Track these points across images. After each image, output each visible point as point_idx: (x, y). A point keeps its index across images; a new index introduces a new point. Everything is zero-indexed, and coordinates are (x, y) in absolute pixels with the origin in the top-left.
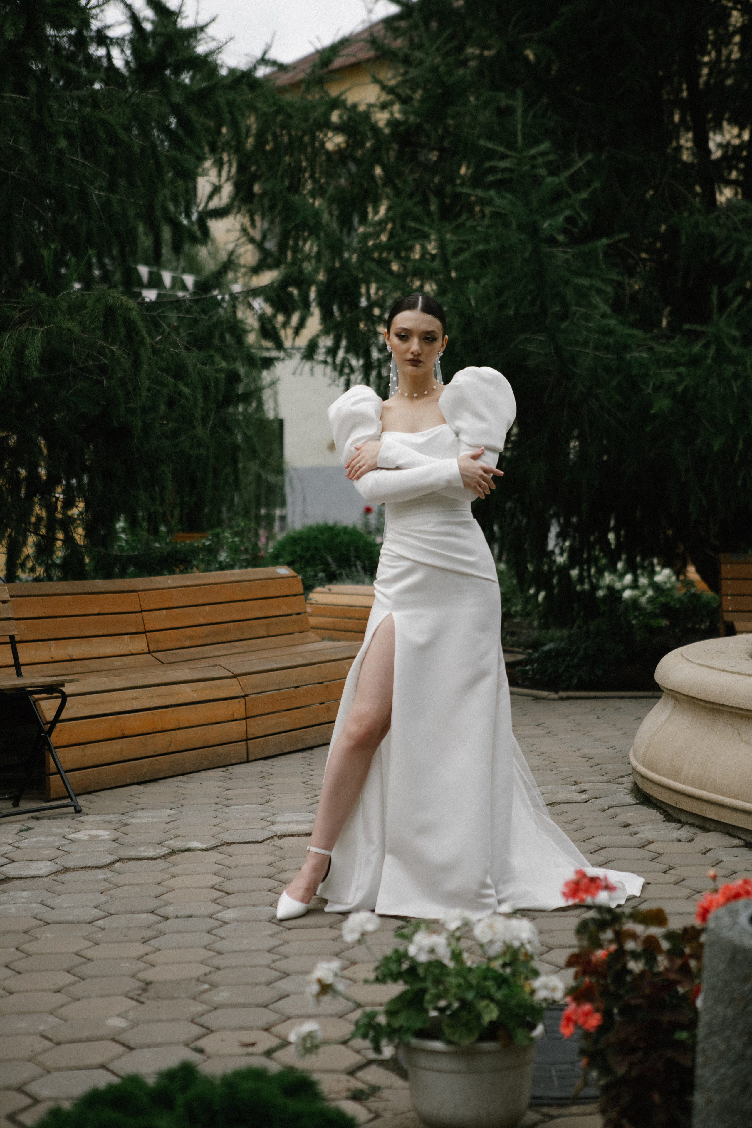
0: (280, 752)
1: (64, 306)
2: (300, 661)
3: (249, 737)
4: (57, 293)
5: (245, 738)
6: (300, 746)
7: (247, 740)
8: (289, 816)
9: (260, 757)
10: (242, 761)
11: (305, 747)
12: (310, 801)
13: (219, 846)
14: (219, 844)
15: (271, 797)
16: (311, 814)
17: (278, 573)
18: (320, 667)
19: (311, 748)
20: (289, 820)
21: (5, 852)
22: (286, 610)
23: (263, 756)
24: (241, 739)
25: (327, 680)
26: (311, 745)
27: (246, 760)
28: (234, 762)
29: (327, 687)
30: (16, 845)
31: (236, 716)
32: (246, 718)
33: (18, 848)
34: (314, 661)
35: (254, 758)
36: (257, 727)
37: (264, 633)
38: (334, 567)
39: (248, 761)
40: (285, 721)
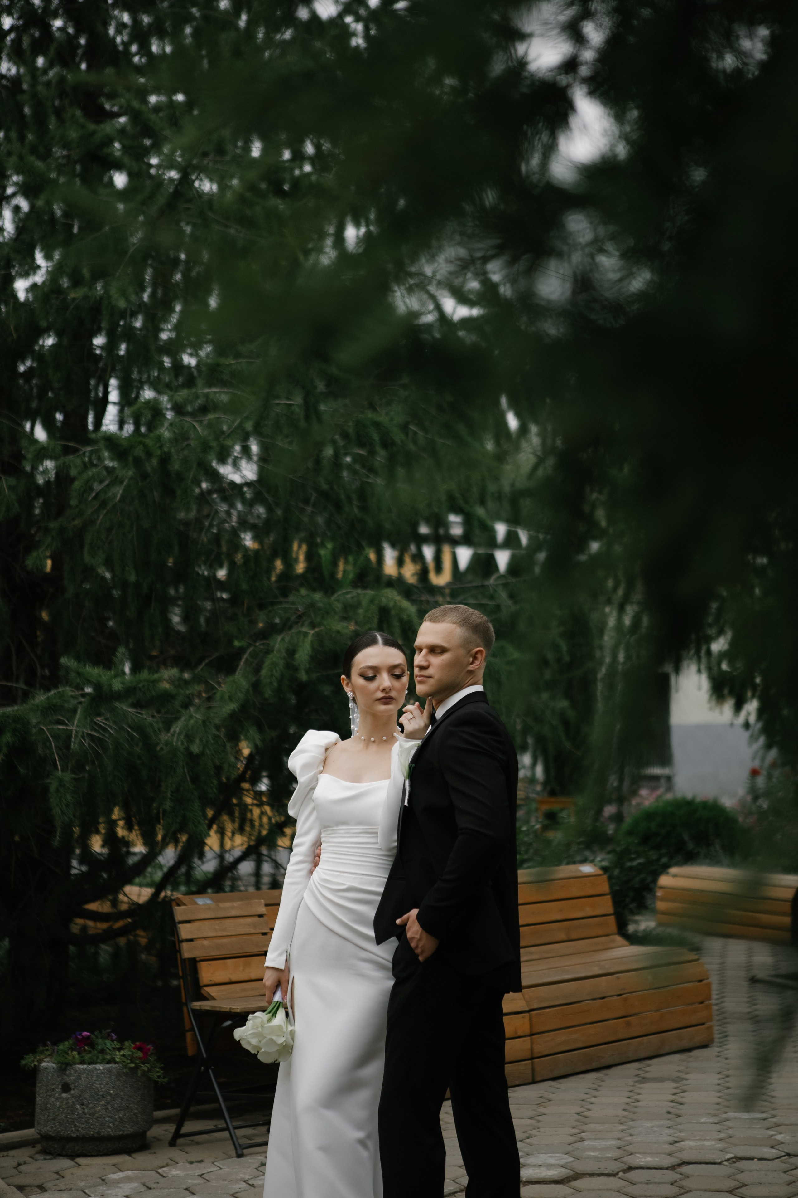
0: (571, 1072)
1: (338, 606)
2: (597, 971)
3: (536, 1055)
4: (333, 592)
5: (530, 1057)
6: (594, 1065)
7: (532, 1058)
8: (543, 1158)
9: (548, 1077)
10: (527, 1082)
11: (599, 1066)
12: (573, 1139)
13: (457, 1192)
14: (458, 1190)
15: (534, 1132)
16: (566, 1156)
17: (580, 871)
18: (618, 978)
19: (609, 1067)
20: (540, 1163)
21: (238, 1190)
22: (589, 912)
23: (552, 1076)
24: (524, 1058)
25: (626, 991)
26: (607, 1064)
27: (530, 1080)
28: (517, 1083)
29: (626, 999)
30: (250, 1182)
31: (520, 1033)
32: (531, 1035)
33: (252, 1186)
34: (612, 970)
35: (540, 1079)
36: (543, 1045)
37: (563, 937)
38: (691, 846)
39: (534, 1082)
40: (577, 1037)
